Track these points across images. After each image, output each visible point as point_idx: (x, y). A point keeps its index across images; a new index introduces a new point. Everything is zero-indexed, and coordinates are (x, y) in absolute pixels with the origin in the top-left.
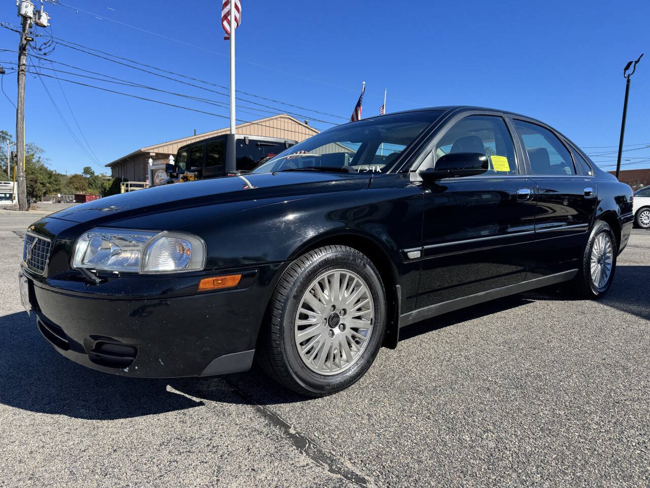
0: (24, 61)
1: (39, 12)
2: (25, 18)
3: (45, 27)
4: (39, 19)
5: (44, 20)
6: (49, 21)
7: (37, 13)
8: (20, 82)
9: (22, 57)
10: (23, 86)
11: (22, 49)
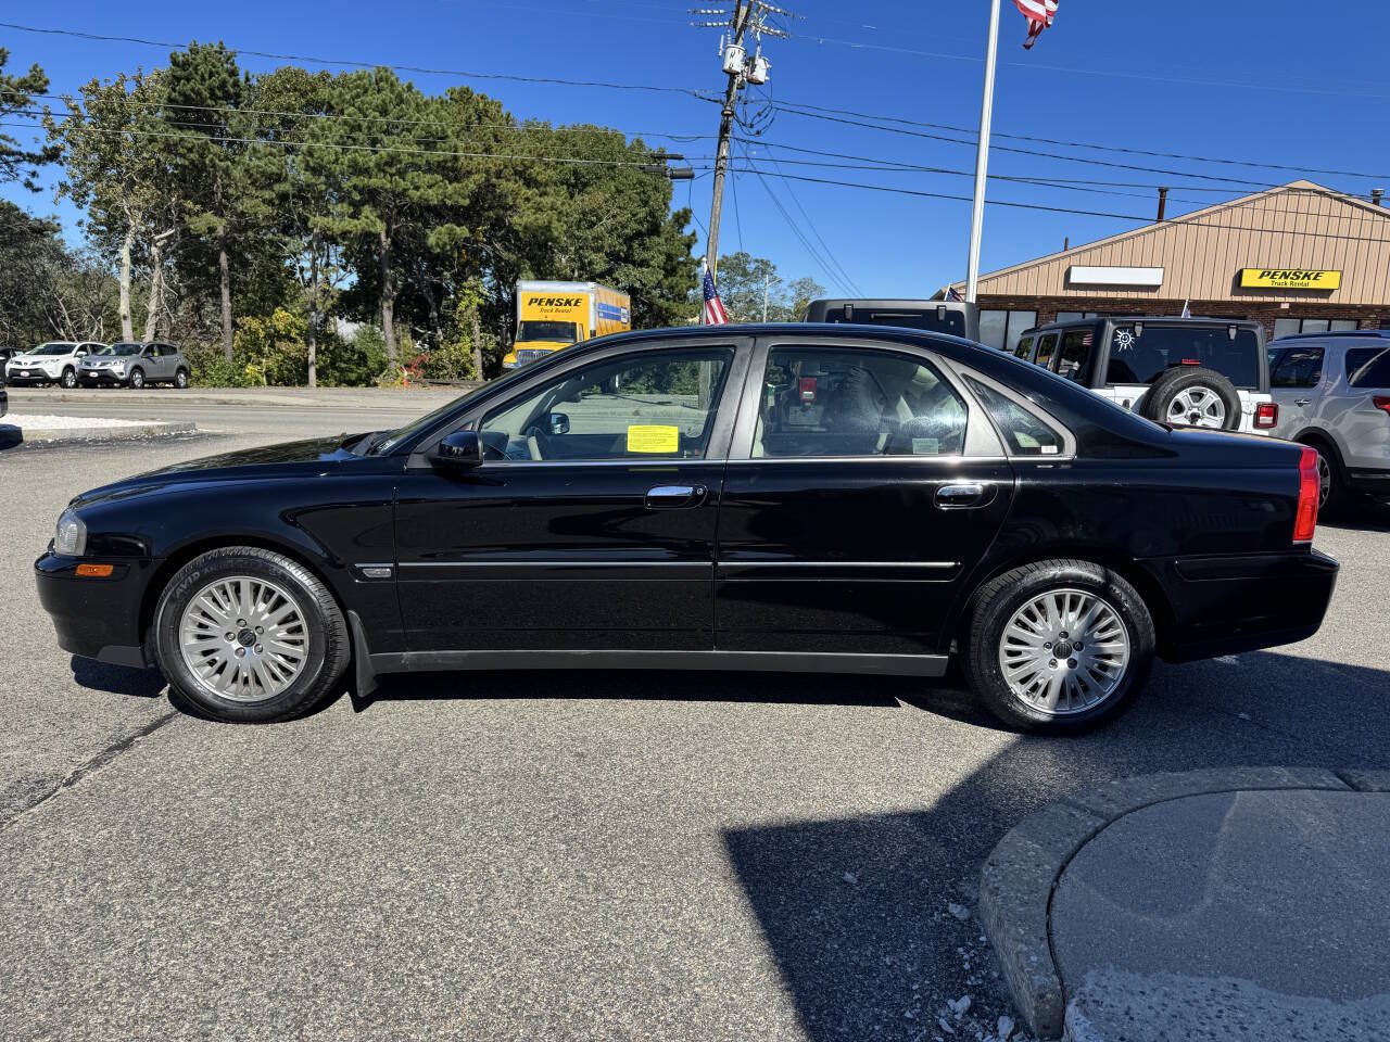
0: (724, 152)
1: (753, 59)
2: (732, 75)
3: (761, 83)
4: (753, 71)
5: (760, 74)
6: (769, 72)
7: (749, 62)
8: (717, 188)
9: (723, 144)
10: (719, 195)
11: (724, 129)
